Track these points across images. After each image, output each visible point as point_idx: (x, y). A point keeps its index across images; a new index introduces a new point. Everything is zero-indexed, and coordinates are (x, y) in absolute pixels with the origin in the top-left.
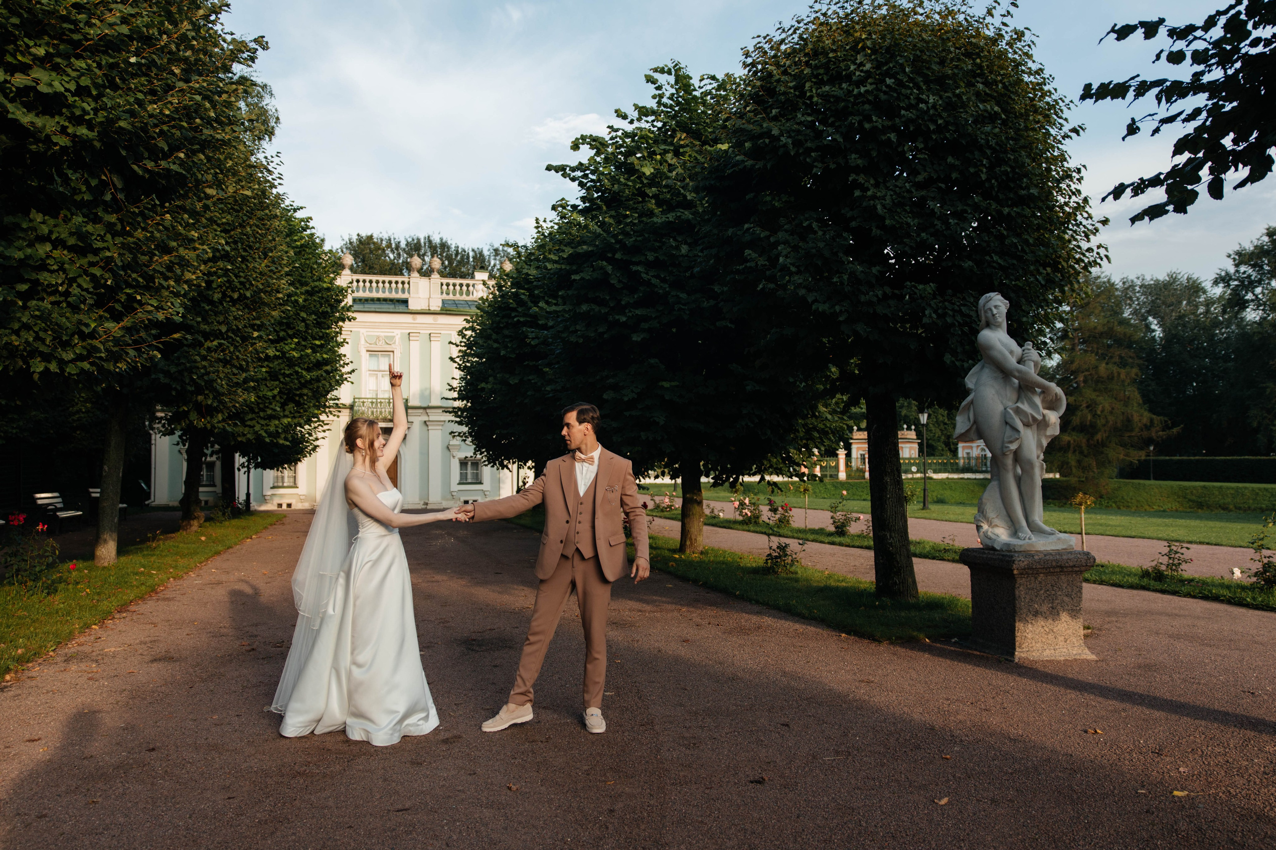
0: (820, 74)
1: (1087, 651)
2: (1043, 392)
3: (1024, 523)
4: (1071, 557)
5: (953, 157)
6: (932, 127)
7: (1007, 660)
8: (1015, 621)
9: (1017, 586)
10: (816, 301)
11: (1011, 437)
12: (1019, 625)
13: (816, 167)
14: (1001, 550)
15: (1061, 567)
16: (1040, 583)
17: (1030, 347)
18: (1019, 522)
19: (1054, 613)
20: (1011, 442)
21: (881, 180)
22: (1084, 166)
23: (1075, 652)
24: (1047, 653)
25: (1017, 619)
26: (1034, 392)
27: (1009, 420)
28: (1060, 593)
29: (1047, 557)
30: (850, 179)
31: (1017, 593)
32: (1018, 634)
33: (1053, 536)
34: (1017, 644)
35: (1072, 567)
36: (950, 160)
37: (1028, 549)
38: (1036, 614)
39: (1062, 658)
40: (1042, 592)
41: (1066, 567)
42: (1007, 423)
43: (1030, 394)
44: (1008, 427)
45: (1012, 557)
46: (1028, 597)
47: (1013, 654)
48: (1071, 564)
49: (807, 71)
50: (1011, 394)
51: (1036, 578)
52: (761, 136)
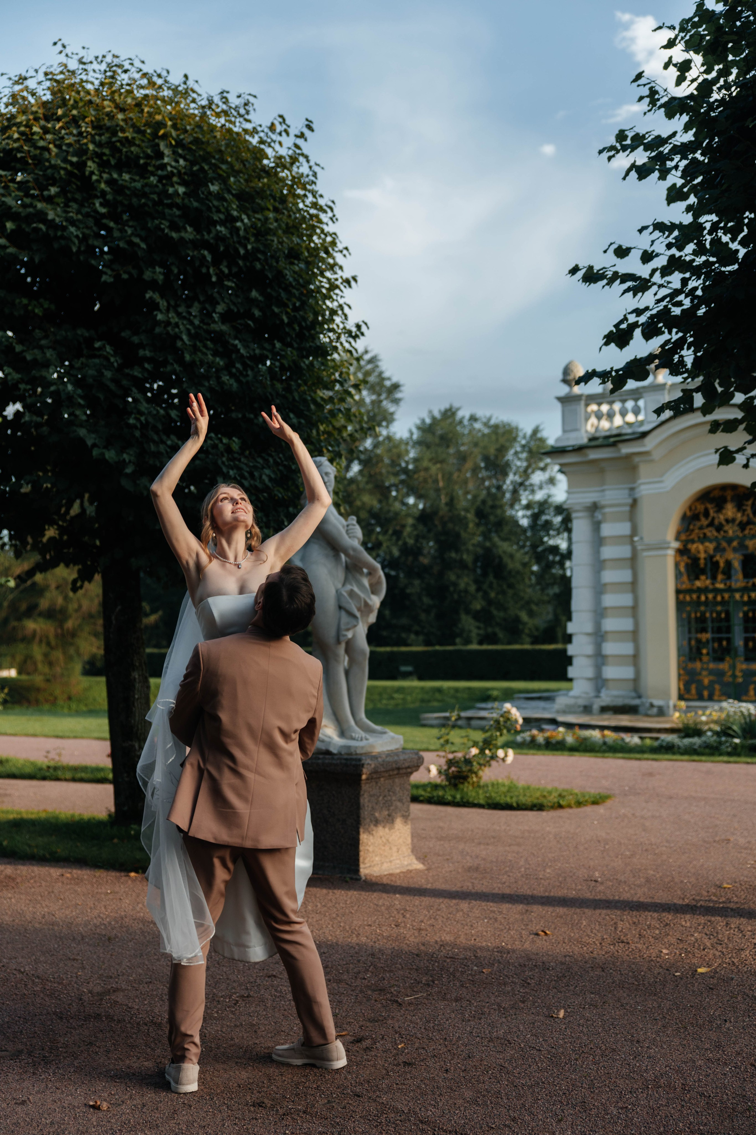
0: (104, 154)
1: (415, 861)
2: (370, 574)
3: (352, 722)
4: (406, 757)
5: (256, 290)
6: (242, 252)
7: (351, 879)
8: (358, 833)
9: (362, 793)
10: (94, 445)
11: (348, 623)
12: (364, 837)
13: (106, 273)
14: (340, 754)
15: (398, 769)
16: (380, 788)
17: (355, 522)
18: (347, 721)
19: (390, 820)
20: (348, 630)
21: (172, 303)
22: (366, 324)
23: (406, 863)
24: (385, 866)
25: (361, 830)
26: (362, 573)
27: (344, 604)
28: (394, 798)
29: (388, 759)
30: (148, 296)
31: (362, 801)
32: (361, 848)
33: (385, 736)
34: (361, 859)
35: (406, 768)
36: (254, 294)
37: (369, 750)
38: (377, 822)
39: (398, 871)
40: (381, 798)
41: (402, 769)
42: (340, 608)
43: (358, 576)
44: (343, 613)
45: (360, 760)
46: (370, 806)
47: (357, 871)
48: (407, 765)
49: (91, 147)
50: (341, 574)
51: (377, 783)
52: (29, 219)
